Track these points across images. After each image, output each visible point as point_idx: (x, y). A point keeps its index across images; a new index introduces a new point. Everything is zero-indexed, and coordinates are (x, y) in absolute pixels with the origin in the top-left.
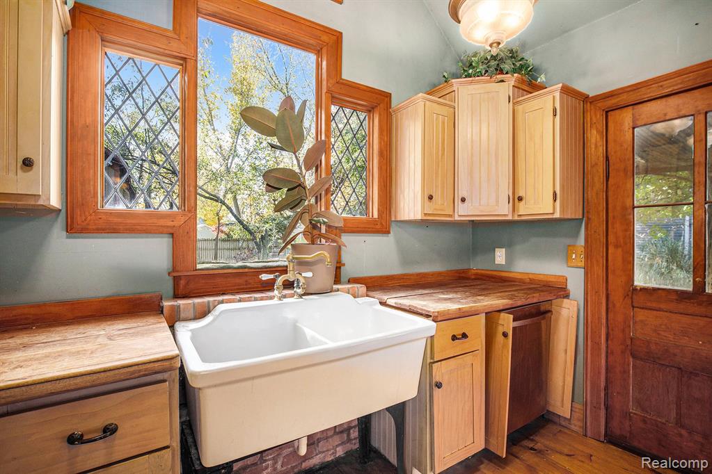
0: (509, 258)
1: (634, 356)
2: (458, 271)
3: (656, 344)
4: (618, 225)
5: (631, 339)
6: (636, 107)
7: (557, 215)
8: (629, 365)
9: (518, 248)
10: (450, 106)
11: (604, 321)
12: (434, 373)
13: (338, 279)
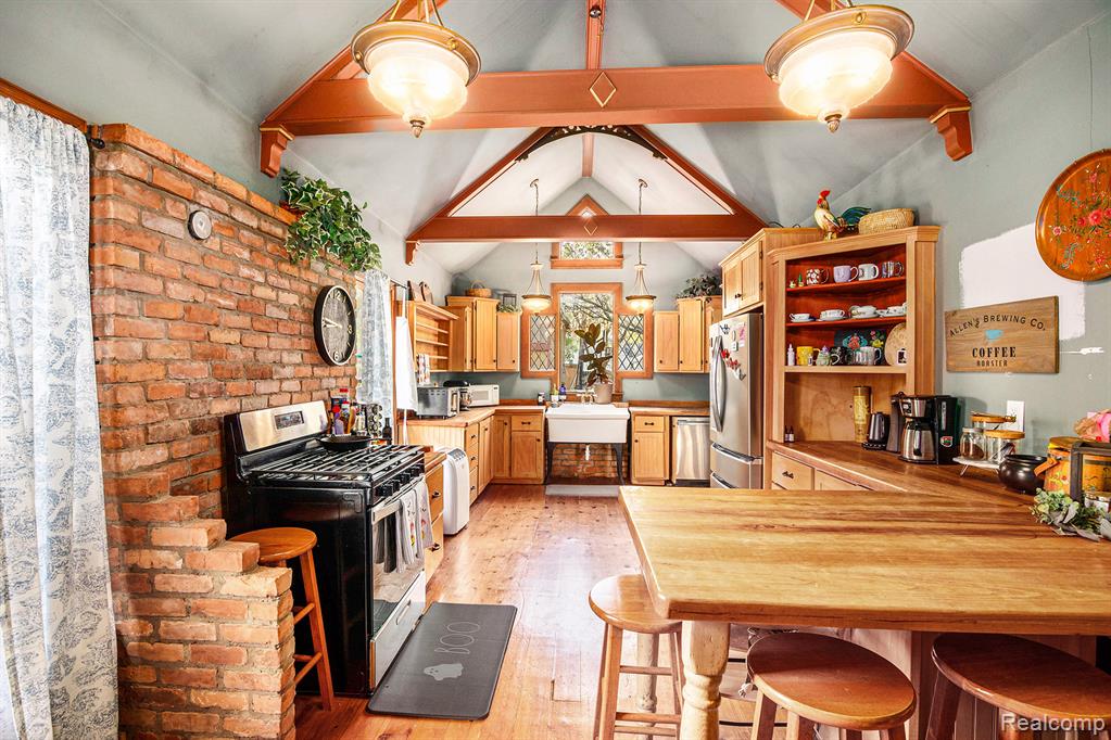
10: (676, 314)
12: (635, 436)
13: (621, 400)
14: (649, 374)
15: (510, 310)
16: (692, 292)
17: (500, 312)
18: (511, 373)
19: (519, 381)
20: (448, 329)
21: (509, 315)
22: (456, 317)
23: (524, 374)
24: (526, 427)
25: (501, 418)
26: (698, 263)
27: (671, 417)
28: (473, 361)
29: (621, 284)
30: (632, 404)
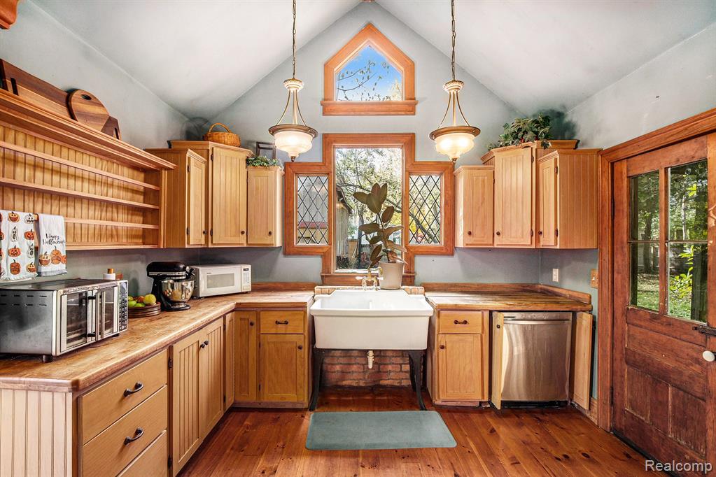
0: (561, 276)
1: (627, 363)
2: (521, 285)
3: (639, 354)
4: (619, 256)
5: (626, 348)
6: (629, 159)
7: (558, 247)
8: (624, 370)
9: (566, 269)
10: (490, 169)
11: (609, 333)
12: (440, 340)
13: (412, 283)
14: (449, 249)
15: (266, 165)
16: (517, 136)
17: (250, 167)
18: (269, 249)
19: (282, 260)
20: (158, 184)
21: (264, 172)
22: (171, 165)
23: (289, 249)
24: (281, 328)
25: (245, 315)
26: (510, 108)
27: (491, 312)
28: (208, 232)
29: (414, 134)
30: (429, 288)
